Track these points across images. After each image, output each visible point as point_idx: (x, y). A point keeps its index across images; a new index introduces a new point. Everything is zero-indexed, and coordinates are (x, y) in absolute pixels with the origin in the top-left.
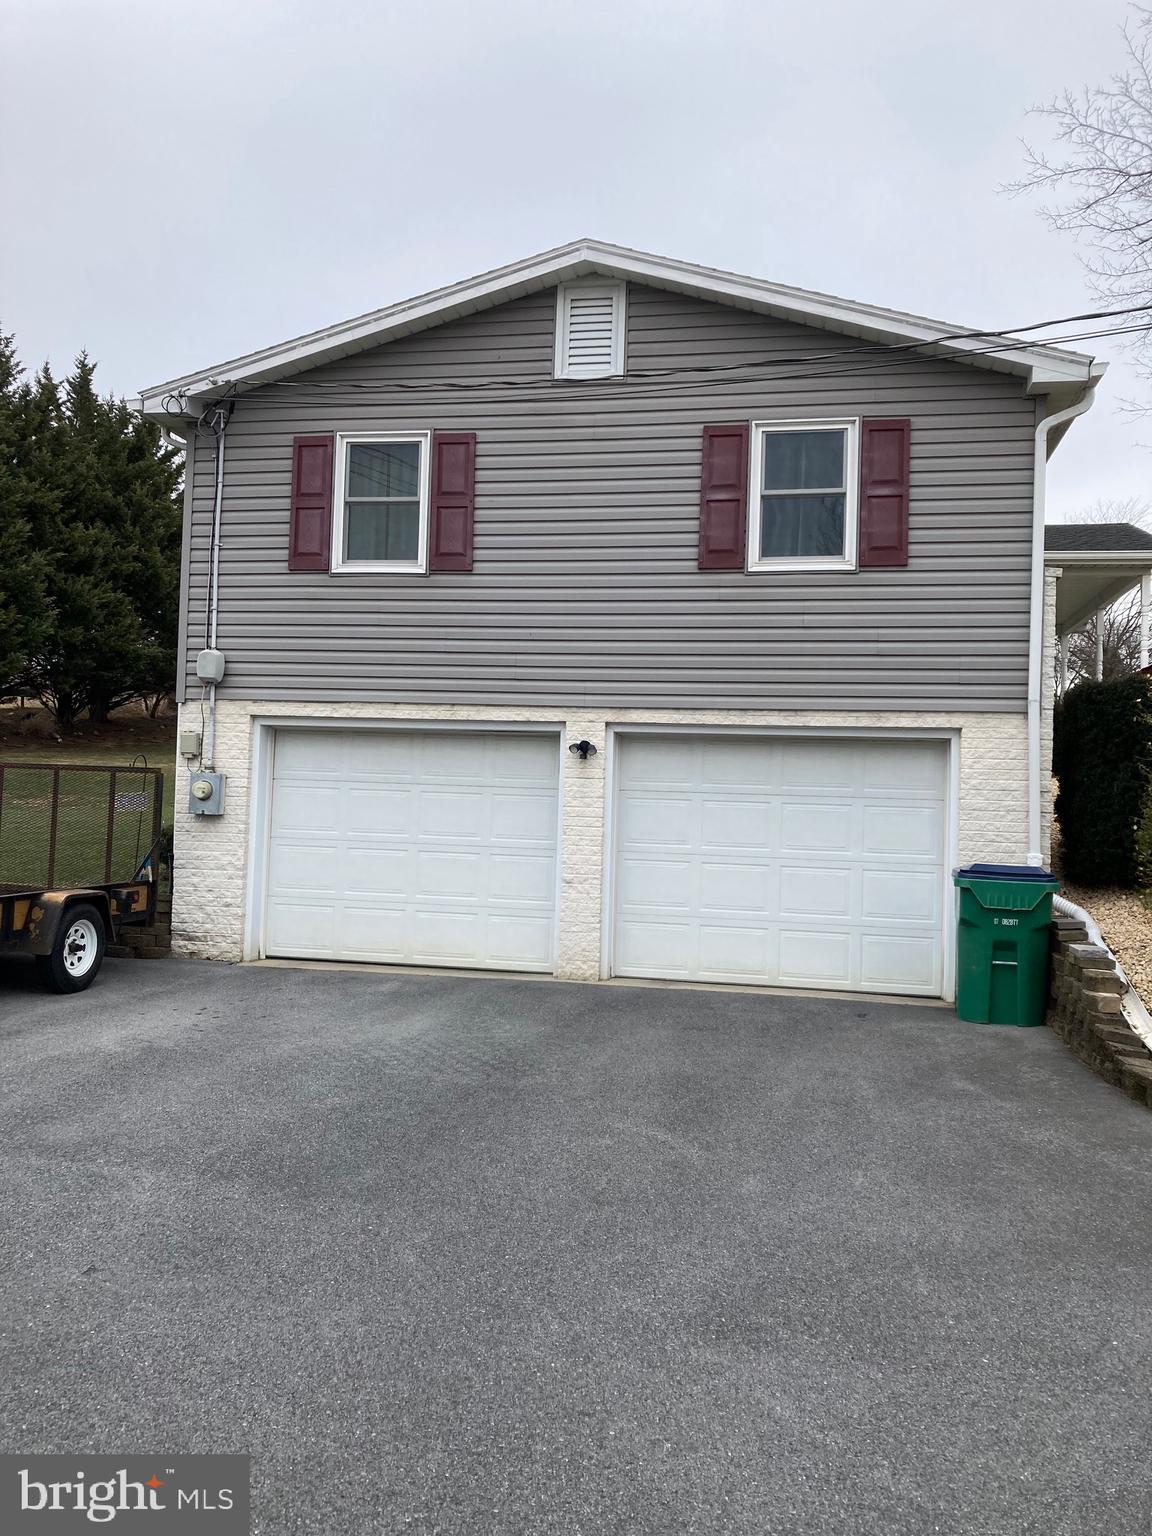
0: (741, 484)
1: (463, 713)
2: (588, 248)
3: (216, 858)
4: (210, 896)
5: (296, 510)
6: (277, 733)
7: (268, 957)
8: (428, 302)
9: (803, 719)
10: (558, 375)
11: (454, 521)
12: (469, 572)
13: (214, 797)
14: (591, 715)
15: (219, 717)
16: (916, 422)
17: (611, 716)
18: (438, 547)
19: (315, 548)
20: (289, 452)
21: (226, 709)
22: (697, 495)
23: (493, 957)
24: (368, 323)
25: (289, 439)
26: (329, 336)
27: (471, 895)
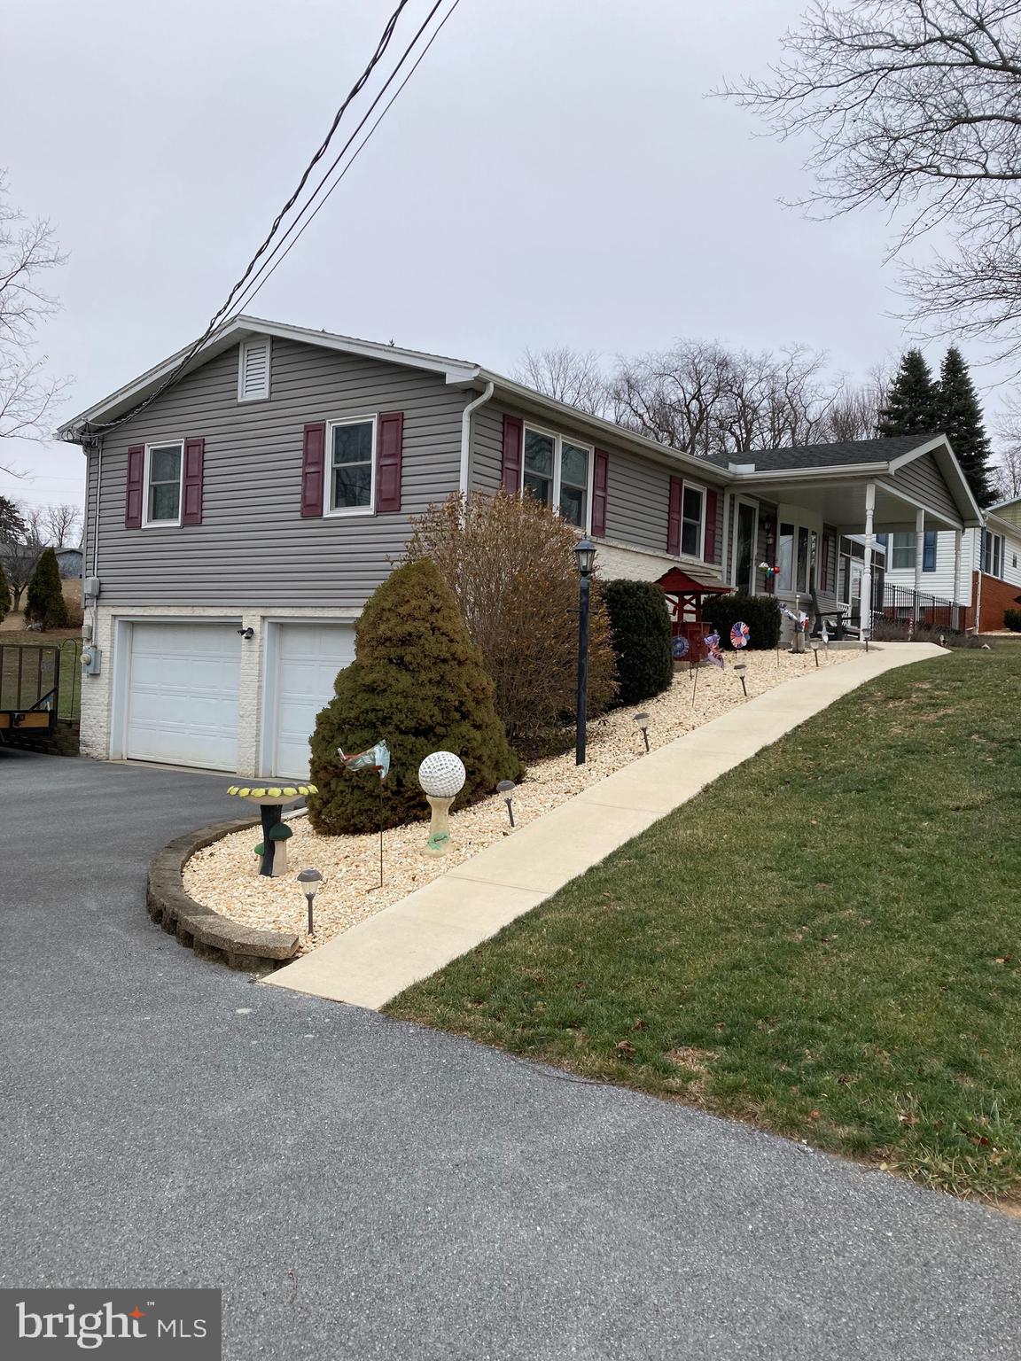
0: (321, 462)
1: (198, 612)
2: (240, 320)
3: (97, 700)
4: (95, 721)
5: (129, 492)
6: (132, 625)
7: (128, 759)
8: (171, 362)
9: (350, 612)
10: (240, 400)
11: (194, 492)
12: (200, 524)
13: (92, 664)
14: (253, 612)
15: (99, 617)
16: (407, 414)
17: (263, 612)
18: (186, 510)
19: (135, 515)
20: (126, 457)
21: (102, 611)
22: (301, 470)
23: (223, 763)
24: (146, 378)
25: (126, 450)
26: (131, 387)
27: (212, 724)
